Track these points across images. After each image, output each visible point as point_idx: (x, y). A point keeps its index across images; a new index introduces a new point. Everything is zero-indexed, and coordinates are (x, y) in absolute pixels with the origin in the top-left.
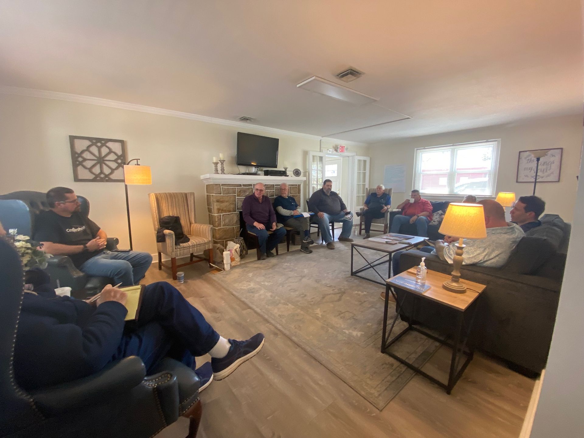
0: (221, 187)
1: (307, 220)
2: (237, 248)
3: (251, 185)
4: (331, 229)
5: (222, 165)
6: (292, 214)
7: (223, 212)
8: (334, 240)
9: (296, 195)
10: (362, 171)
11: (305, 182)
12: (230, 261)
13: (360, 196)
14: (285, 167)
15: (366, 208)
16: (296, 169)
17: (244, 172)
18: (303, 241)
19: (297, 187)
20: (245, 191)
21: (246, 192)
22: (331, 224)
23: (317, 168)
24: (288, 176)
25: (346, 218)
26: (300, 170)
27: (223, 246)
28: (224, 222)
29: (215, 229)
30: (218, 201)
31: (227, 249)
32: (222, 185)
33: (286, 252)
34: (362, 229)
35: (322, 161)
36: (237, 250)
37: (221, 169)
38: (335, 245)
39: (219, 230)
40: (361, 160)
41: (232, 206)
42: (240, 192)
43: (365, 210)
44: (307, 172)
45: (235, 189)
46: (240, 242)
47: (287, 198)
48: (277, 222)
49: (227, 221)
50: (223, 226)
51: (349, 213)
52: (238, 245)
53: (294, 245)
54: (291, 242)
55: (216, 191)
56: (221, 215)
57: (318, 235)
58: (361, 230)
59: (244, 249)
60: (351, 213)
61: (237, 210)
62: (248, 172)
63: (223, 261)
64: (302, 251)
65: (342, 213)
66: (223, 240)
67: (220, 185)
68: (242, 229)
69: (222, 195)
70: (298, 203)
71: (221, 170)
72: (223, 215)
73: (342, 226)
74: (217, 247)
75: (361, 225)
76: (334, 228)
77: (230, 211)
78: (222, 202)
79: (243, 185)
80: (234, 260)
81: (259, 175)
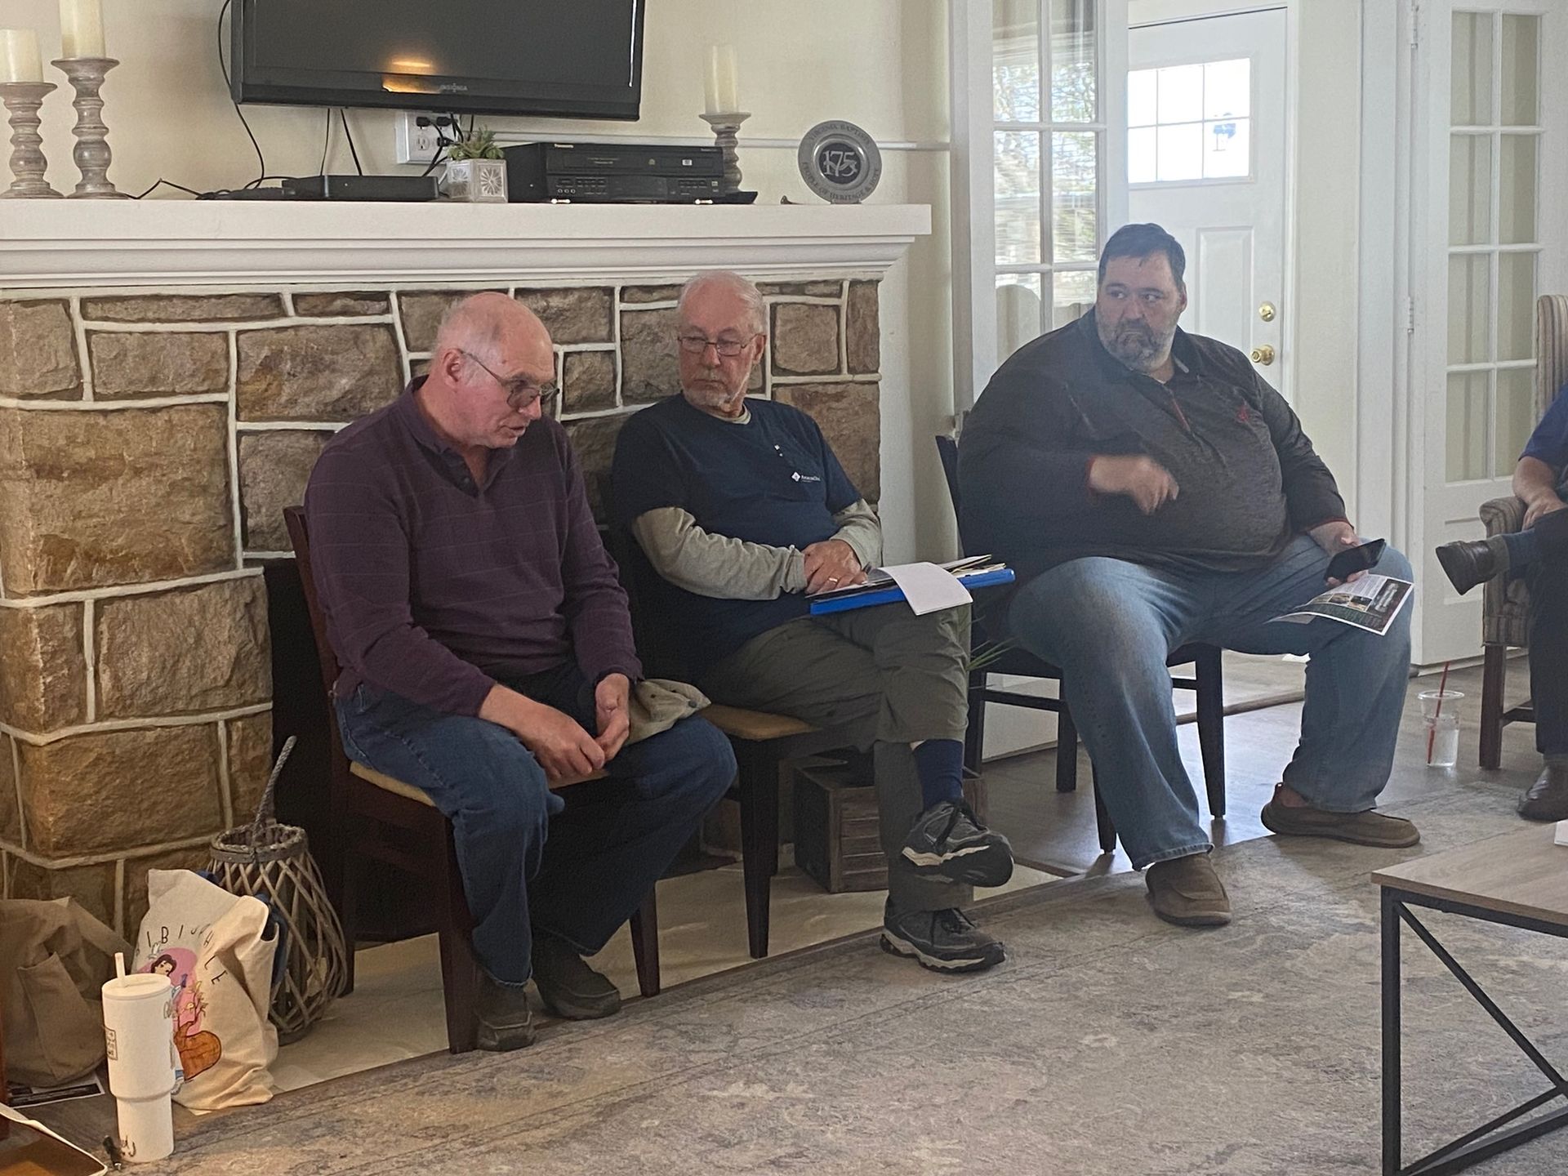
0: (81, 325)
1: (945, 641)
2: (243, 940)
3: (384, 296)
4: (1184, 721)
5: (87, 105)
6: (797, 578)
7: (97, 572)
8: (1219, 826)
9: (831, 390)
10: (1497, 129)
11: (923, 250)
12: (168, 1078)
13: (1488, 372)
14: (718, 110)
15: (1541, 503)
16: (831, 125)
17: (312, 172)
18: (909, 852)
19: (843, 302)
20: (316, 364)
21: (332, 368)
22: (1188, 671)
23: (1045, 107)
24: (749, 198)
25: (1336, 606)
26: (867, 140)
27: (110, 921)
28: (116, 678)
29: (20, 742)
30: (45, 469)
31: (142, 960)
32: (84, 302)
33: (743, 958)
34: (1507, 706)
35: (1089, 26)
36: (242, 954)
37: (79, 146)
38: (1225, 879)
39: (61, 751)
40: (1489, 15)
41: (193, 512)
42: (268, 367)
43: (1529, 520)
44: (944, 147)
45: (217, 344)
46: (276, 869)
47: (745, 419)
48: (637, 667)
49: (141, 662)
50: (99, 718)
51: (1368, 556)
52: (255, 909)
53: (824, 885)
54: (786, 855)
55: (22, 372)
56: (80, 604)
57: (1066, 783)
58: (1493, 718)
59: (311, 936)
60: (1383, 556)
61: (240, 555)
62: (343, 167)
63: (102, 1069)
64: (896, 952)
65: (1302, 555)
66: (110, 857)
67: (66, 303)
68: (290, 743)
69: (87, 403)
70: (850, 466)
71: (80, 162)
72: (99, 604)
73: (1298, 683)
74: (48, 930)
75: (1493, 667)
76: (1226, 704)
77: (169, 566)
78: (92, 473)
79: (296, 298)
80: (216, 1059)
81: (454, 194)
